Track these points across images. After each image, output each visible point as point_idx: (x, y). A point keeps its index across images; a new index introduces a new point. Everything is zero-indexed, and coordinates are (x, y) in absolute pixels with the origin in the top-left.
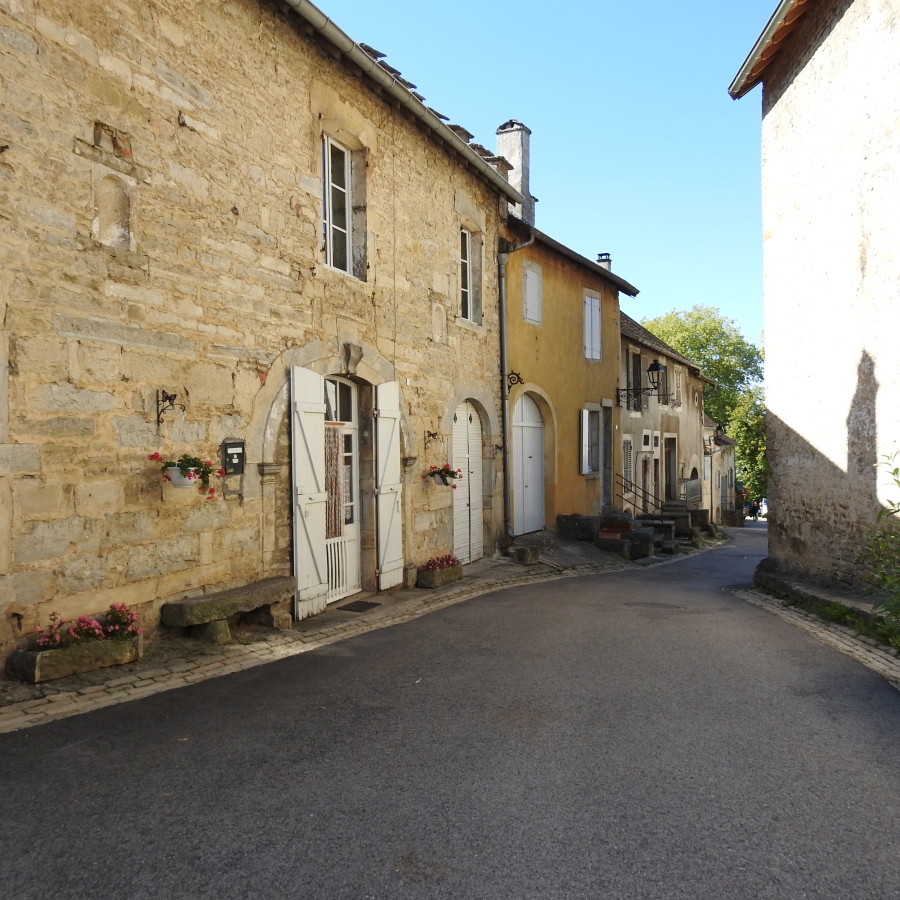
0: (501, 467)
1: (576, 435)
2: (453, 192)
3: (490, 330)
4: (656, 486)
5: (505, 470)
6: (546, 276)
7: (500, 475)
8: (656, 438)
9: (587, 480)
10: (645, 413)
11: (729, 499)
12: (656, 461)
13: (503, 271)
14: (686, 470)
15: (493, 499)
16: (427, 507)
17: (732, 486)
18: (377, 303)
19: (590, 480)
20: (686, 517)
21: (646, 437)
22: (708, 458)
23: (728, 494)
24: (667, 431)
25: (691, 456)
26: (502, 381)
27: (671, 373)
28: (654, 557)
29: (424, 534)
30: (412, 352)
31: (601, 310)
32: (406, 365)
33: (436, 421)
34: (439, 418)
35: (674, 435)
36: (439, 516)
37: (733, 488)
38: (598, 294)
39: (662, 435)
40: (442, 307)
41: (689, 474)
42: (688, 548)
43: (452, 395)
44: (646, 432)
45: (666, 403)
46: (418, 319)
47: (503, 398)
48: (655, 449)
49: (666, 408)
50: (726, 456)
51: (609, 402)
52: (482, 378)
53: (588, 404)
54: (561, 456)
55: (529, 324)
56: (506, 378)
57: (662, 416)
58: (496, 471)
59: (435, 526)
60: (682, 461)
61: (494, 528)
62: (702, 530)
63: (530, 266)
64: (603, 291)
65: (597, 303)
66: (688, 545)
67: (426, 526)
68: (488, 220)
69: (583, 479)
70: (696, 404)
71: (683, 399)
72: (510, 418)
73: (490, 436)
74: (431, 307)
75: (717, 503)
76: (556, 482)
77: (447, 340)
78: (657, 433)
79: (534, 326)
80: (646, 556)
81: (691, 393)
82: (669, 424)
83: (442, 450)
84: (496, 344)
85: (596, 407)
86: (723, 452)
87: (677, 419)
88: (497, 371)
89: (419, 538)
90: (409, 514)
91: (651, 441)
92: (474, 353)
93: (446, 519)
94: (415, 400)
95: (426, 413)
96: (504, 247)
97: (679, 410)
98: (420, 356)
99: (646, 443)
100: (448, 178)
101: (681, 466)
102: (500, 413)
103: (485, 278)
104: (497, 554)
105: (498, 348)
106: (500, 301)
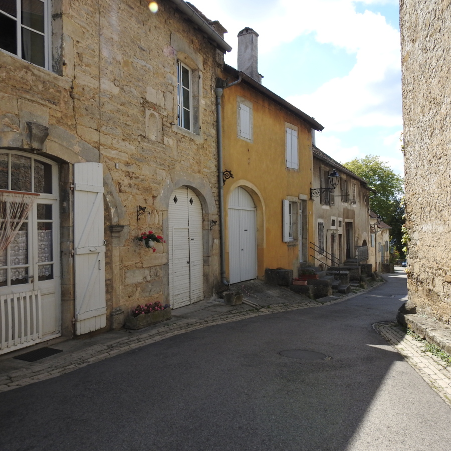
0: (218, 235)
1: (280, 216)
2: (169, 33)
3: (206, 139)
4: (340, 251)
5: (221, 238)
6: (255, 110)
7: (217, 241)
8: (340, 222)
9: (288, 246)
10: (332, 207)
11: (386, 258)
12: (340, 235)
13: (220, 101)
14: (359, 241)
15: (210, 259)
16: (140, 265)
17: (387, 251)
18: (76, 96)
19: (292, 245)
20: (357, 269)
21: (333, 221)
22: (373, 235)
23: (385, 255)
24: (347, 218)
25: (362, 233)
26: (219, 177)
27: (349, 184)
28: (332, 296)
29: (136, 285)
30: (122, 143)
31: (298, 138)
32: (113, 152)
33: (150, 200)
34: (154, 197)
35: (352, 221)
36: (153, 271)
37: (388, 252)
38: (296, 128)
39: (344, 220)
40: (156, 114)
41: (361, 243)
42: (357, 288)
43: (168, 181)
44: (333, 218)
45: (346, 201)
46: (128, 119)
47: (219, 188)
48: (339, 228)
49: (346, 205)
50: (384, 234)
51: (305, 197)
52: (199, 172)
53: (289, 197)
54: (268, 230)
55: (242, 141)
56: (222, 174)
57: (344, 209)
58: (213, 239)
59: (149, 278)
60: (357, 235)
61: (211, 279)
62: (368, 276)
63: (243, 102)
64: (299, 126)
65: (295, 133)
66: (357, 286)
67: (139, 279)
68: (205, 63)
69: (286, 245)
70: (365, 203)
71: (357, 200)
72: (225, 203)
73: (208, 214)
74: (144, 112)
75: (379, 260)
76: (265, 246)
77: (163, 140)
78: (341, 219)
79: (246, 142)
80: (326, 295)
81: (362, 197)
82: (348, 214)
83: (157, 222)
84: (213, 150)
85: (295, 199)
86: (382, 232)
87: (353, 211)
88: (214, 169)
89: (130, 290)
90: (116, 271)
91: (337, 223)
92: (191, 153)
93: (161, 273)
94: (126, 181)
95: (139, 192)
96: (219, 84)
97: (354, 206)
98: (133, 148)
99: (333, 224)
100: (163, 20)
101: (356, 239)
102: (217, 198)
103: (202, 102)
104: (214, 297)
105: (215, 153)
106: (217, 121)
